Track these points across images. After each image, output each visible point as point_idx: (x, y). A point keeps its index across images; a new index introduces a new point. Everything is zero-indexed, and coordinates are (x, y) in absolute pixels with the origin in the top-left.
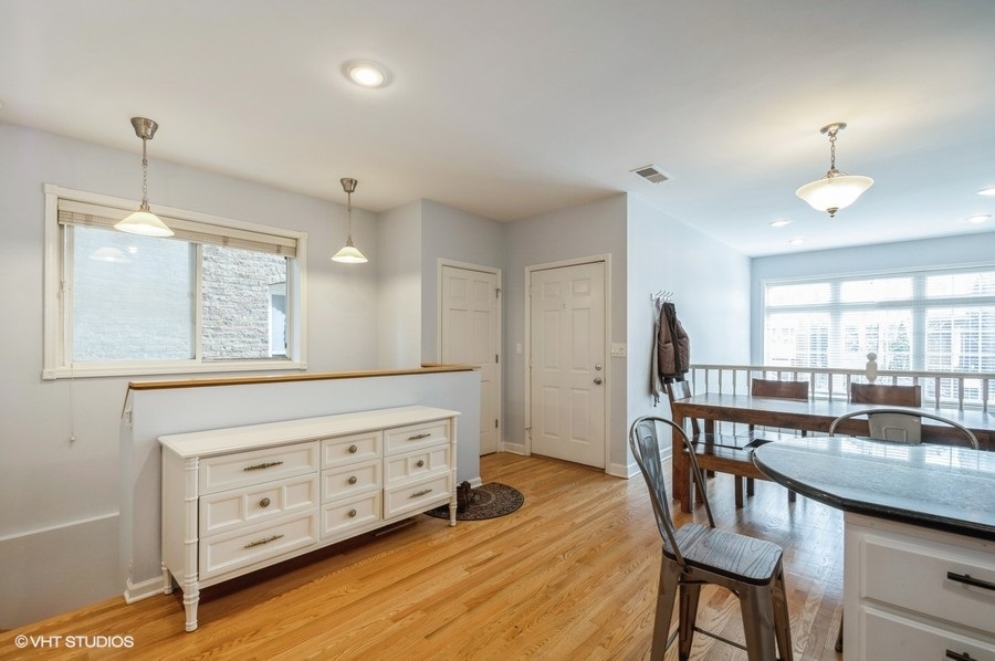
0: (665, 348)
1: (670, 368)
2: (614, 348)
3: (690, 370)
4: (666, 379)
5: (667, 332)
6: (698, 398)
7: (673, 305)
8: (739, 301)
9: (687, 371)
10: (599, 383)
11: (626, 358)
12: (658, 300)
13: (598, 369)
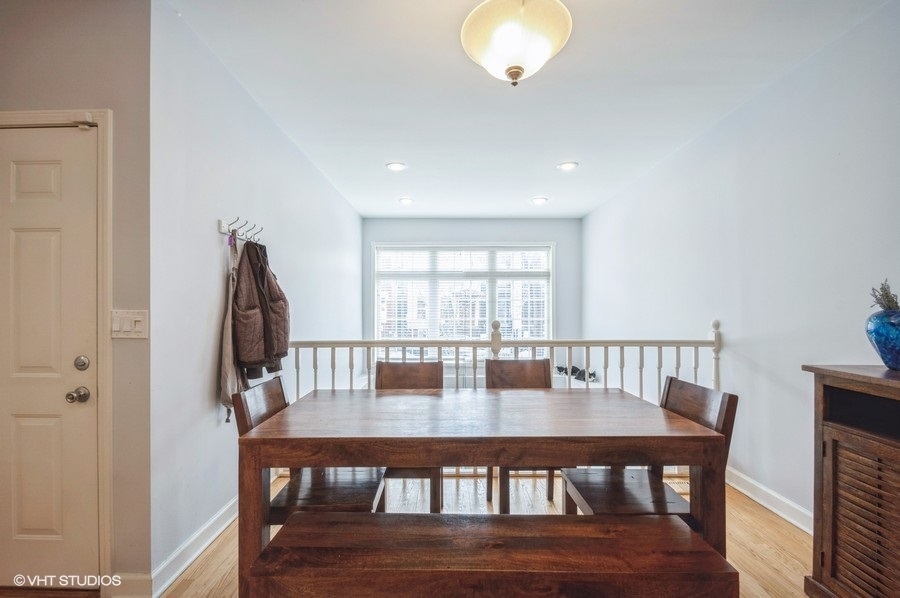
0: (247, 317)
1: (256, 351)
2: (118, 319)
3: (291, 351)
4: (247, 370)
5: (250, 290)
6: (301, 425)
7: (263, 248)
8: (351, 263)
9: (285, 354)
10: (83, 398)
11: (146, 341)
12: (234, 232)
13: (81, 366)
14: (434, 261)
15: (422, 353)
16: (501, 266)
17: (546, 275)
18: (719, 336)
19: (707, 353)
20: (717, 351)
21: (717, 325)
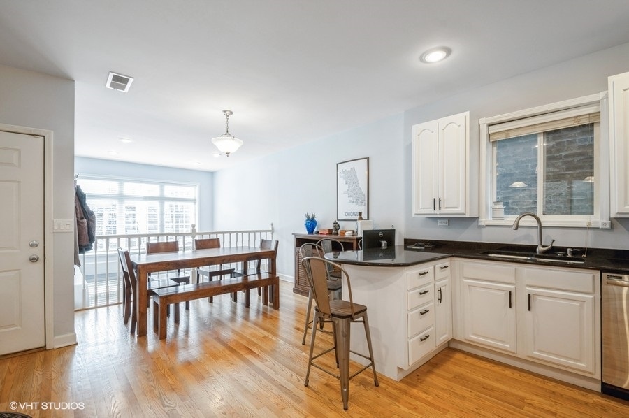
2: (58, 224)
10: (36, 260)
11: (72, 233)
13: (34, 246)
14: (121, 188)
15: (158, 239)
16: (167, 194)
17: (194, 200)
18: (273, 228)
19: (269, 234)
20: (272, 234)
21: (272, 225)
